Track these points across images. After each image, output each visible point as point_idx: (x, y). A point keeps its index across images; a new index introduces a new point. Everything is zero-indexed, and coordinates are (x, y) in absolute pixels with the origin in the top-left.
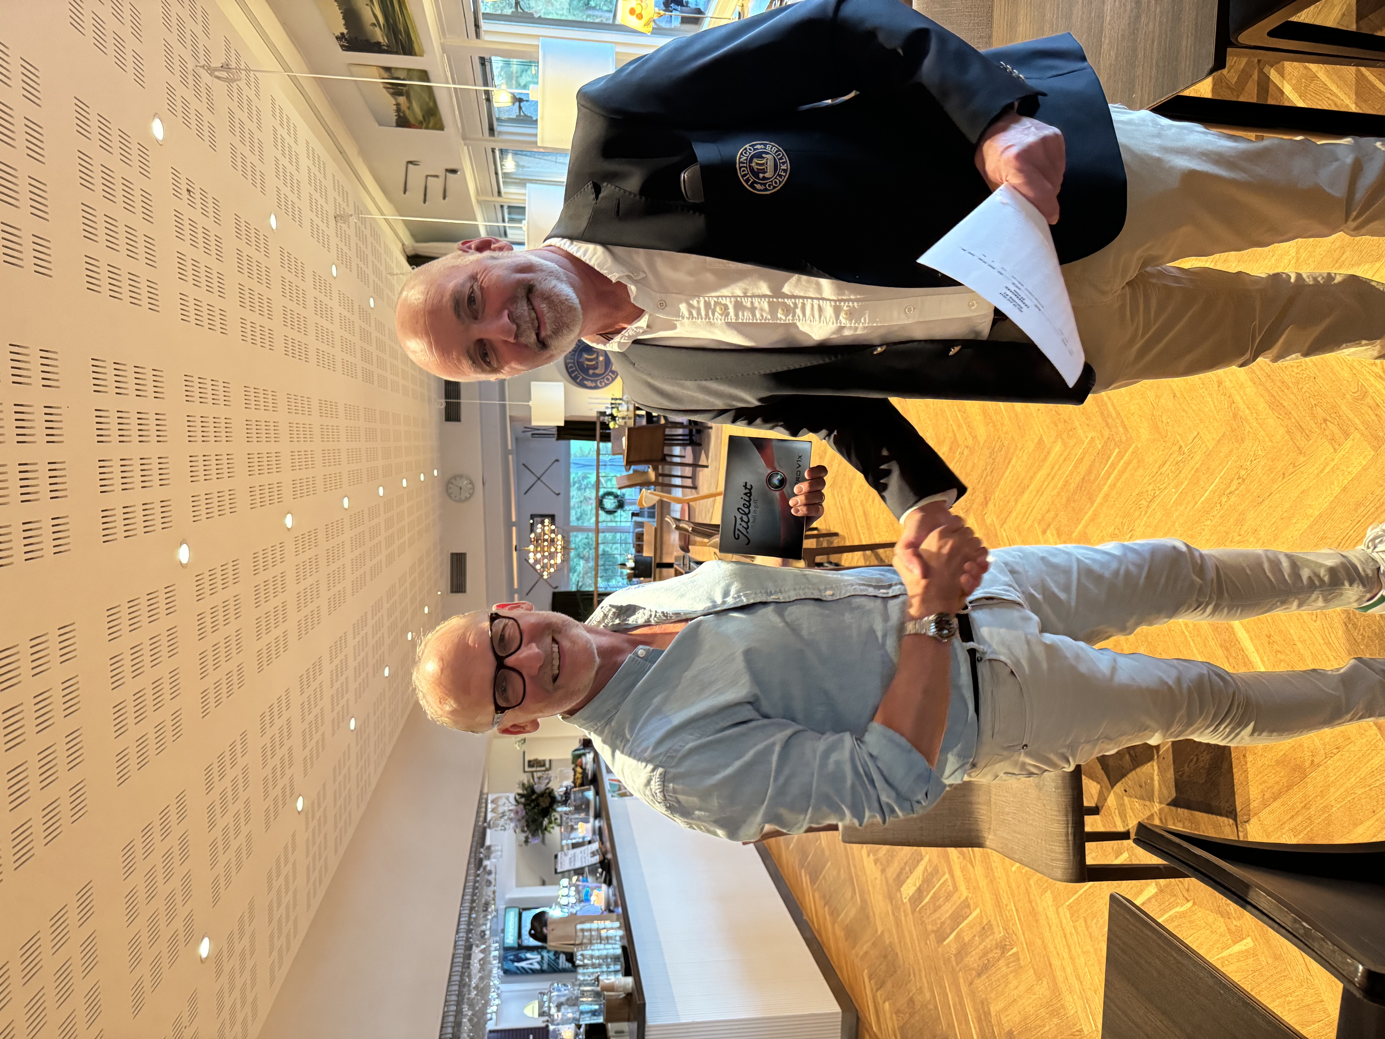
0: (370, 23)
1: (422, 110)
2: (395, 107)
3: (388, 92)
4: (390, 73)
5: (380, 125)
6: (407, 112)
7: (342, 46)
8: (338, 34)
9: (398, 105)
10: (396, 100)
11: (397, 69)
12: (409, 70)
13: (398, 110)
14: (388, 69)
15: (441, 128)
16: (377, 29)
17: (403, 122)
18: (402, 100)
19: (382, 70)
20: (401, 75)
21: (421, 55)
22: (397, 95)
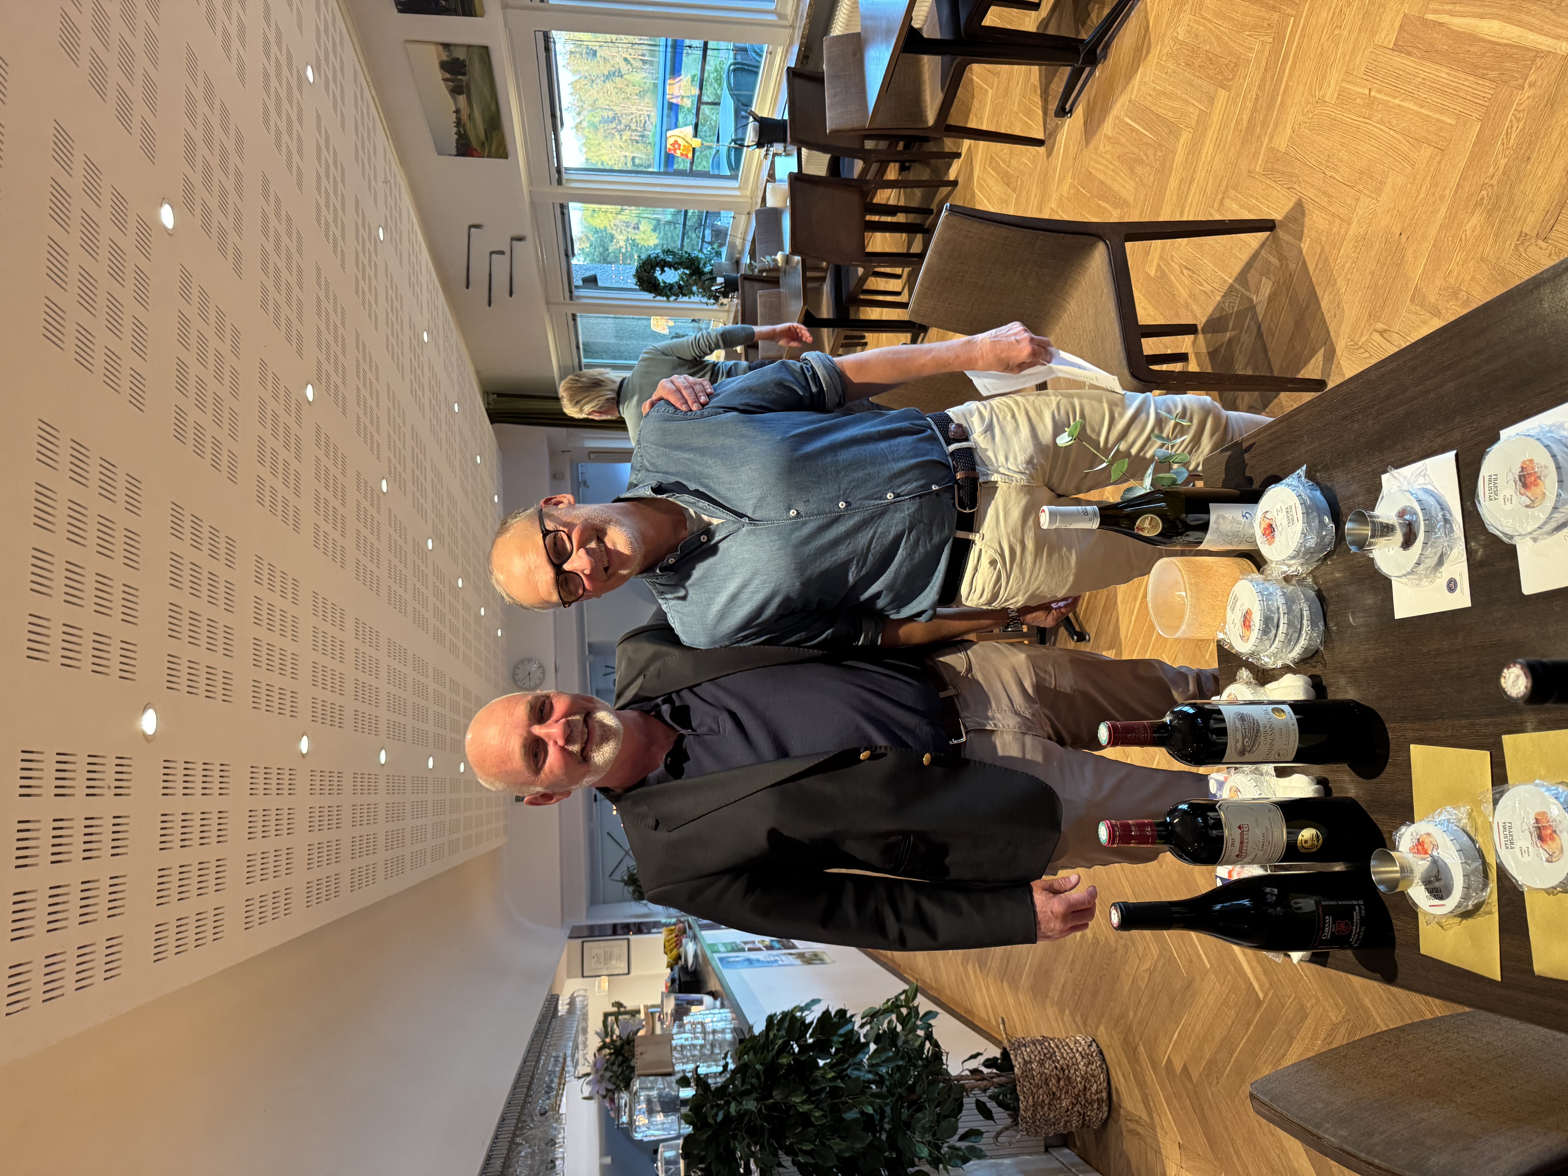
1: (483, 120)
2: (454, 118)
3: (447, 87)
4: (449, 51)
5: (439, 154)
6: (469, 126)
7: (398, 4)
9: (457, 111)
10: (455, 101)
11: (456, 45)
12: (469, 47)
13: (459, 123)
14: (446, 46)
15: (506, 157)
17: (464, 148)
18: (462, 99)
19: (440, 48)
20: (461, 55)
21: (482, 16)
22: (457, 90)
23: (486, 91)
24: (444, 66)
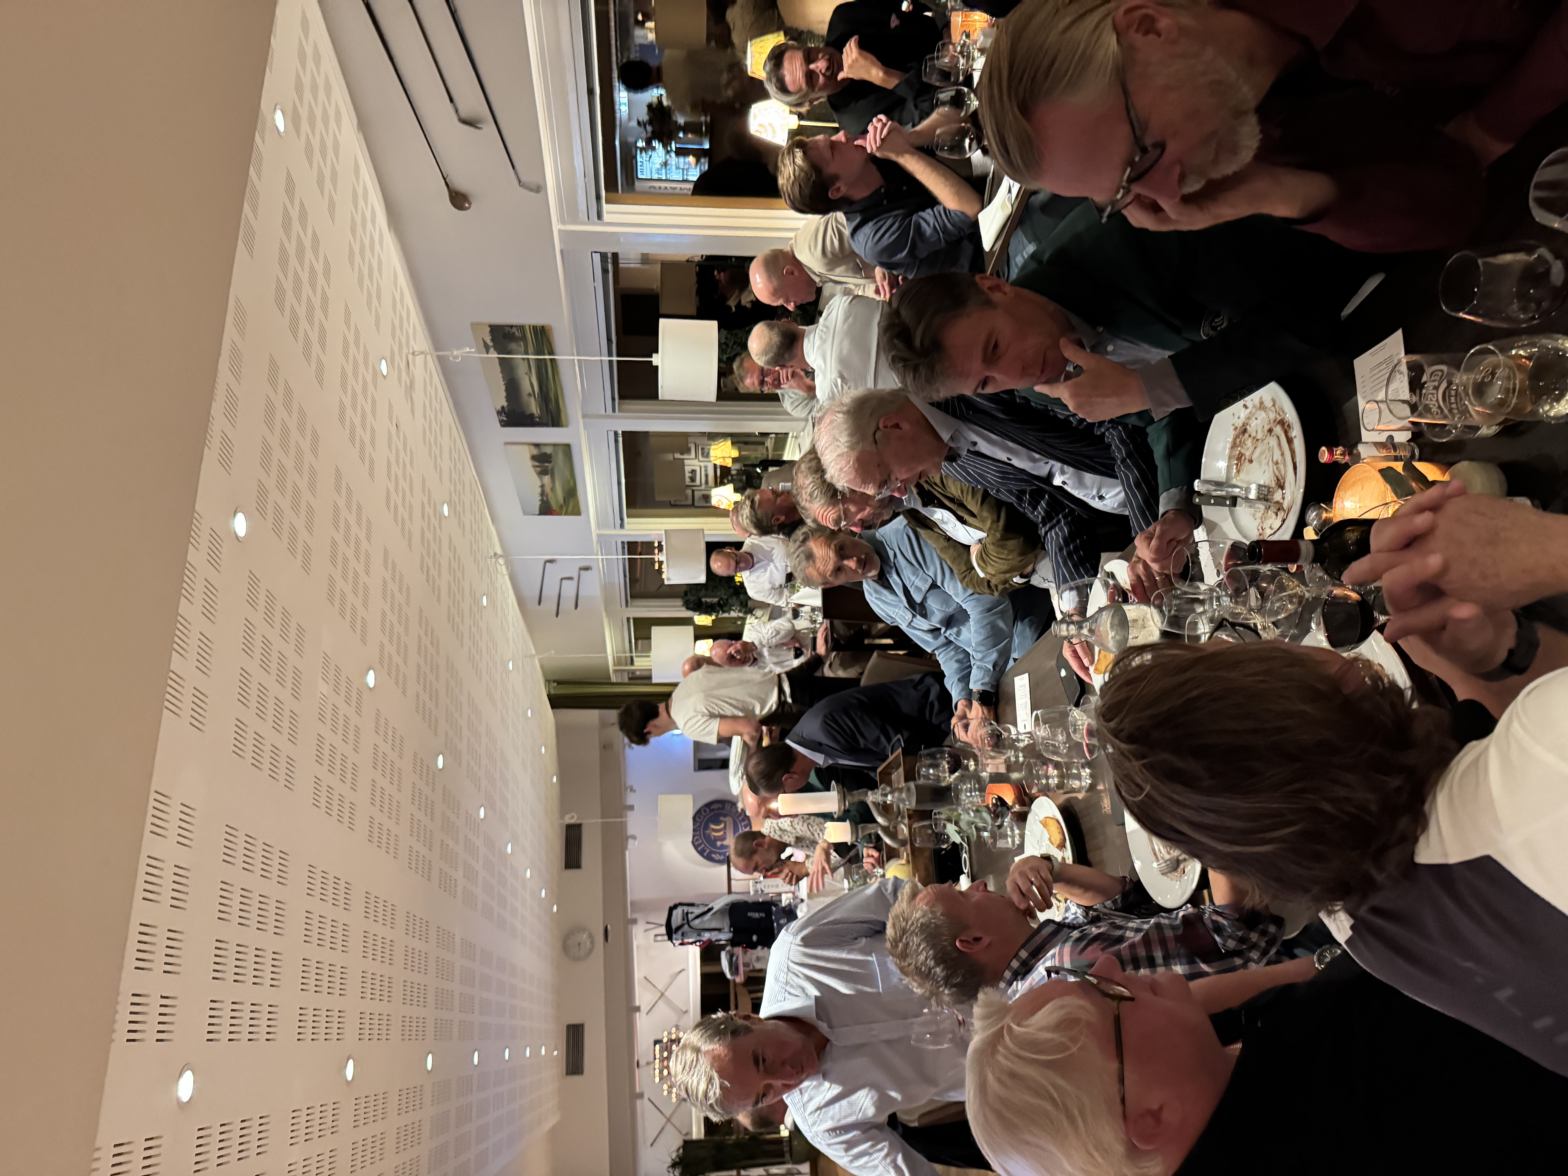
0: (527, 392)
1: (563, 491)
2: (539, 490)
3: (535, 471)
4: (540, 449)
5: (525, 514)
6: (550, 495)
7: (501, 421)
8: (499, 408)
9: (542, 486)
10: (541, 479)
11: (545, 445)
12: (555, 445)
13: (543, 494)
14: (537, 445)
15: (578, 513)
16: (532, 399)
17: (546, 510)
18: (547, 479)
19: (532, 447)
20: (548, 450)
21: (567, 426)
22: (542, 473)
23: (567, 473)
24: (534, 458)
